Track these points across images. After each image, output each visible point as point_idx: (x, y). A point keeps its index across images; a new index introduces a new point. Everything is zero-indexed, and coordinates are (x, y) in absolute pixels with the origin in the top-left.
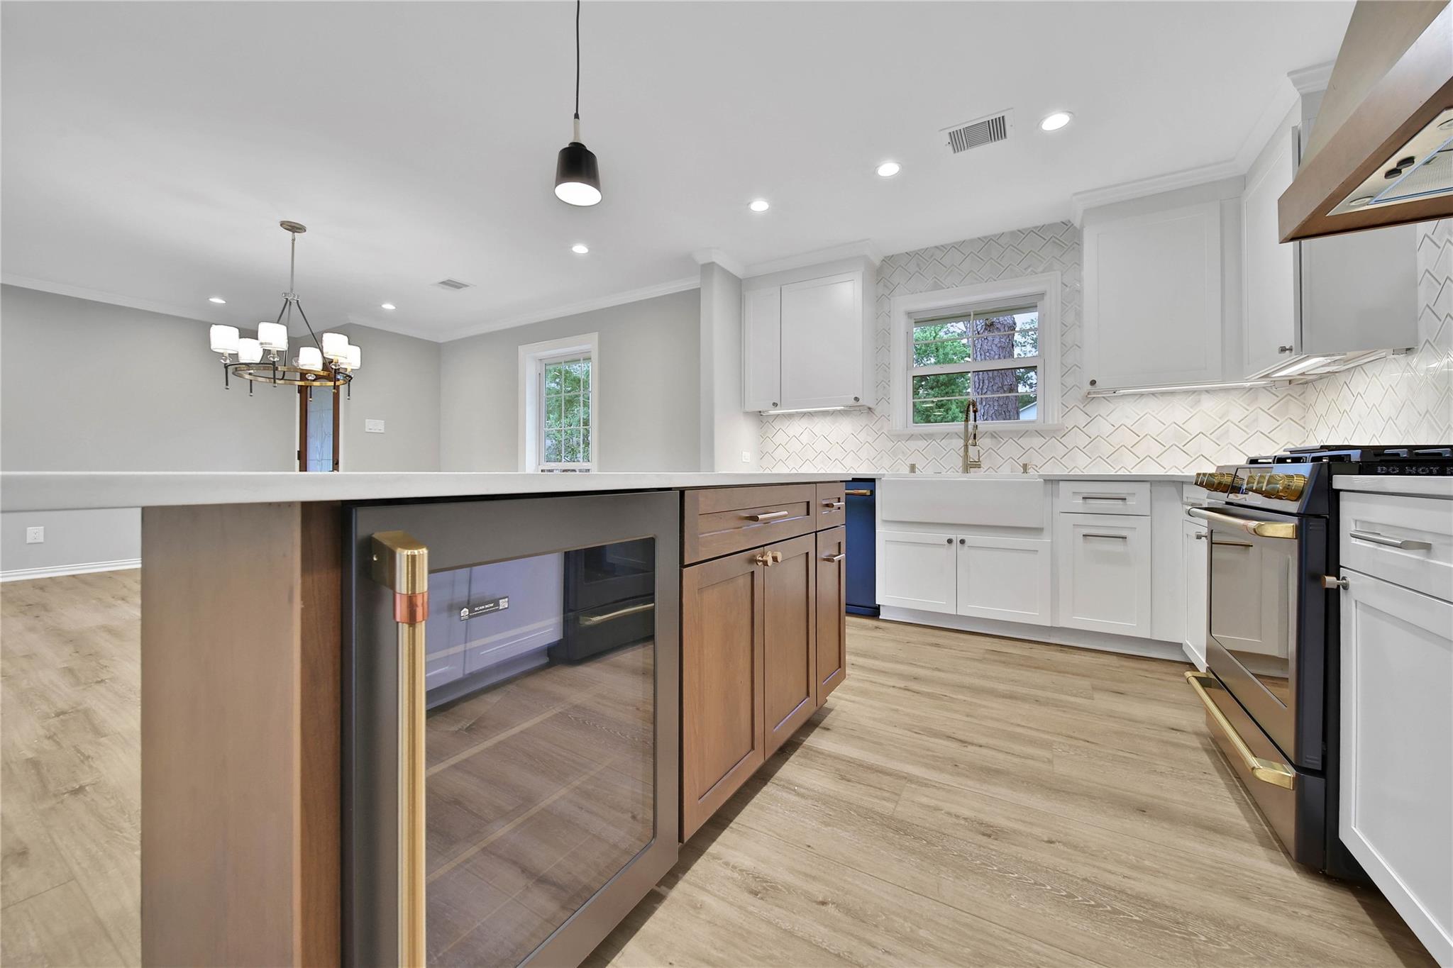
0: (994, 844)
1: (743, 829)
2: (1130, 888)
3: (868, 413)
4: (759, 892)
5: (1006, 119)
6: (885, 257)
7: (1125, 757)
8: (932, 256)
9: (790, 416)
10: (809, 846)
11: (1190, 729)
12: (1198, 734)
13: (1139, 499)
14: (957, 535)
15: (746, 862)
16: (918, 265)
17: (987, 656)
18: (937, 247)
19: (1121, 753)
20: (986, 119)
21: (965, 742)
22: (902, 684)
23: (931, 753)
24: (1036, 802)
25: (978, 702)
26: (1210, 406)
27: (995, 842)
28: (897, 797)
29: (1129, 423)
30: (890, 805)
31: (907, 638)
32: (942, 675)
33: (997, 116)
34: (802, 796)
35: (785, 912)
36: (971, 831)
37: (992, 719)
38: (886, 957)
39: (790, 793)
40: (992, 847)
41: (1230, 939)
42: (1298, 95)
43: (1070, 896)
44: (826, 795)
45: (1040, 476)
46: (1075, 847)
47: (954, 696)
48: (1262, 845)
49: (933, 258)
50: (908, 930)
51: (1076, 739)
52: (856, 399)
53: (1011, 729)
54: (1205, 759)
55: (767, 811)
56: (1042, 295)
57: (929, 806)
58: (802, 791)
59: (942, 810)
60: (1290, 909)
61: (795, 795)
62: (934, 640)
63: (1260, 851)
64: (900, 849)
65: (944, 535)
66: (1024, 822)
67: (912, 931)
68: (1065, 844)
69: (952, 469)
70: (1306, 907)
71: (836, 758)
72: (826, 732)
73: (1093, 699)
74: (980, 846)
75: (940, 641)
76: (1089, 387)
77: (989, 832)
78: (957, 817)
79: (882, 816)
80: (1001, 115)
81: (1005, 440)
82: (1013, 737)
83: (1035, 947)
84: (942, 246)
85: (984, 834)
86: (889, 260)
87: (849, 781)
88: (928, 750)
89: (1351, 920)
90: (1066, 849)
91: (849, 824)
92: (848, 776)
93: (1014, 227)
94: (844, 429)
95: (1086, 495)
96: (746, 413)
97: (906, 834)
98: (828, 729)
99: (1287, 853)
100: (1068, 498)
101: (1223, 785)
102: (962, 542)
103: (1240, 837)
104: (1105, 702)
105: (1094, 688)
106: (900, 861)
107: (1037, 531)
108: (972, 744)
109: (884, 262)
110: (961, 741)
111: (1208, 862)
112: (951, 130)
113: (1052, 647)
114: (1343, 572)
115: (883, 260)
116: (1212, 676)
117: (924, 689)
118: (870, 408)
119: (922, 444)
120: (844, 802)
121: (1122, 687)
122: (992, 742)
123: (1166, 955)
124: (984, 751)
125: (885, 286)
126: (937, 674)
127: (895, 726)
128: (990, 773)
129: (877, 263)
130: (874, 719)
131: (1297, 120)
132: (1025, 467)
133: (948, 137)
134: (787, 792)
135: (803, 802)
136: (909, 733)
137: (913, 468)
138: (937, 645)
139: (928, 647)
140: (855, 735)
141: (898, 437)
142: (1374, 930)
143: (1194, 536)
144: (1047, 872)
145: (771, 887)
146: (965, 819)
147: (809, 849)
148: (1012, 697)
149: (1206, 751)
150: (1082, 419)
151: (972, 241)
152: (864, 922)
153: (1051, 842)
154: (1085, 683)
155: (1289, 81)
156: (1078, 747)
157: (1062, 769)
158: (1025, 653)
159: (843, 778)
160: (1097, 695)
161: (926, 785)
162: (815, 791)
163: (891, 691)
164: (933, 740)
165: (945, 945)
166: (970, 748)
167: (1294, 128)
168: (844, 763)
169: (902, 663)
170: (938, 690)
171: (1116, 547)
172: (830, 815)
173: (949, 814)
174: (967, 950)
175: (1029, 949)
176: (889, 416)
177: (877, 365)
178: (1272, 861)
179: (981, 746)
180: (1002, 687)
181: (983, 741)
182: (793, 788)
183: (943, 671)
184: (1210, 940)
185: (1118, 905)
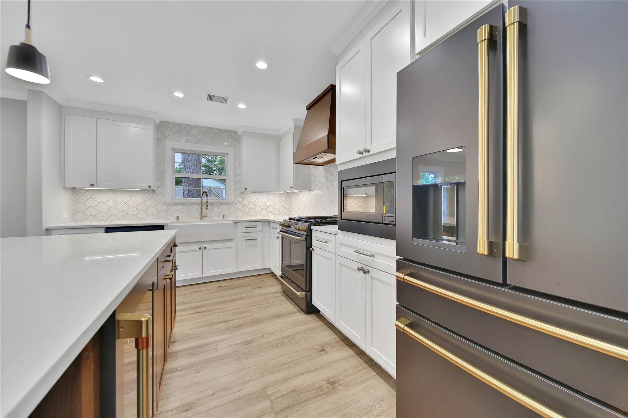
0: (250, 345)
1: (165, 396)
2: (283, 336)
3: (152, 192)
4: (189, 409)
5: (228, 99)
6: (162, 121)
7: (268, 305)
8: (185, 128)
9: (100, 191)
10: (197, 383)
11: (278, 291)
12: (280, 292)
13: (260, 226)
14: (202, 246)
15: (176, 404)
16: (179, 130)
17: (218, 289)
18: (187, 125)
19: (267, 305)
20: (222, 97)
21: (227, 321)
22: (194, 311)
23: (219, 330)
24: (255, 328)
25: (225, 306)
26: (272, 197)
27: (251, 344)
28: (217, 350)
29: (253, 202)
30: (216, 353)
31: (184, 293)
32: (206, 302)
33: (226, 97)
34: (182, 370)
35: (202, 406)
36: (243, 345)
37: (231, 310)
38: (240, 392)
39: (176, 372)
40: (251, 346)
41: (301, 335)
42: (293, 125)
43: (273, 346)
44: (191, 364)
45: (232, 221)
46: (268, 334)
47: (215, 308)
48: (299, 312)
49: (186, 129)
50: (242, 381)
51: (255, 305)
52: (150, 187)
53: (238, 311)
54: (283, 298)
55: (170, 384)
56: (227, 154)
57: (228, 346)
58: (180, 369)
59: (232, 345)
60: (307, 323)
61: (178, 372)
62: (196, 290)
63: (299, 314)
64: (227, 363)
65: (197, 247)
66: (255, 335)
67: (243, 381)
68: (266, 335)
69: (195, 218)
70: (308, 321)
71: (185, 350)
72: (175, 343)
73: (254, 292)
74: (248, 348)
75: (198, 289)
76: (244, 190)
77: (247, 343)
78: (238, 344)
79: (215, 358)
80: (227, 98)
81: (216, 206)
82: (240, 313)
83: (271, 362)
84: (190, 125)
85: (247, 344)
86: (163, 123)
87: (196, 355)
88: (217, 329)
89: (315, 319)
90: (267, 336)
91: (206, 368)
92: (195, 353)
93: (218, 128)
94: (138, 199)
95: (246, 227)
96: (65, 188)
97: (226, 358)
98: (174, 342)
99: (304, 312)
100: (241, 228)
101: (289, 303)
102: (205, 248)
103: (295, 313)
104: (257, 291)
105: (253, 288)
106: (229, 366)
107: (231, 240)
108: (230, 321)
109: (161, 123)
110: (226, 321)
111: (293, 322)
112: (209, 94)
113: (236, 279)
114: (313, 247)
115: (161, 122)
116: (283, 275)
117: (203, 310)
118: (153, 190)
119: (181, 207)
120: (199, 362)
121: (259, 286)
122: (235, 317)
123: (294, 345)
124: (234, 321)
125: (162, 134)
126: (204, 302)
127: (201, 328)
128: (239, 327)
129: (158, 122)
130: (192, 329)
131: (293, 131)
132: (223, 216)
133: (207, 95)
134: (174, 373)
135: (183, 372)
136: (208, 327)
137: (178, 218)
138: (197, 291)
139: (194, 293)
140: (187, 338)
141: (169, 204)
142: (318, 319)
143: (276, 238)
144: (266, 344)
145: (192, 404)
146: (240, 343)
147: (197, 384)
148: (233, 300)
149: (283, 295)
150: (240, 200)
151: (203, 127)
152: (229, 389)
153: (263, 336)
154: (250, 288)
155: (292, 121)
156: (257, 308)
157: (256, 316)
158: (229, 284)
159: (194, 355)
160: (255, 290)
161: (223, 341)
162: (185, 366)
163: (191, 316)
164: (217, 326)
165: (253, 377)
166: (230, 322)
167: (293, 132)
168: (190, 350)
169: (188, 303)
170: (209, 308)
171: (253, 242)
172: (197, 369)
173: (235, 345)
174: (258, 374)
175: (271, 364)
176: (164, 194)
177: (157, 170)
178: (302, 315)
179: (232, 320)
180: (228, 298)
181: (232, 318)
182: (176, 370)
183: (206, 300)
184: (299, 337)
185: (282, 342)
